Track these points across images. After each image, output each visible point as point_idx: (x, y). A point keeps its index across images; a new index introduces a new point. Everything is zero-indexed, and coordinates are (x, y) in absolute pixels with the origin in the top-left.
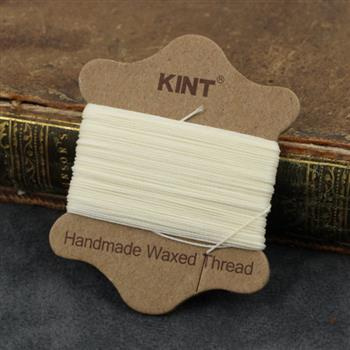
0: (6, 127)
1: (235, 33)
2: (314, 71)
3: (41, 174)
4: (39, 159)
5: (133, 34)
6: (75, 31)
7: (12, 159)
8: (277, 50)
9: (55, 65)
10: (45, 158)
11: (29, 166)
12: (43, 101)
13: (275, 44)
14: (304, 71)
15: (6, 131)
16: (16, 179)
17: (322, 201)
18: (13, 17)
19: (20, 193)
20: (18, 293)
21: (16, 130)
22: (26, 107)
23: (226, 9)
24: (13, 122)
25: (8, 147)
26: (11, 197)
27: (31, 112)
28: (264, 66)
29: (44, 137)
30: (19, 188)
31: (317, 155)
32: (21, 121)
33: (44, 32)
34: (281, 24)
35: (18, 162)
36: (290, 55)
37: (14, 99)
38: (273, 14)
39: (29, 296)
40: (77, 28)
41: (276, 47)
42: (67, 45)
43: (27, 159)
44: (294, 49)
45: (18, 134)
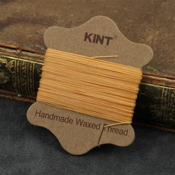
0: (14, 62)
1: (130, 21)
2: (168, 42)
3: (30, 86)
4: (29, 79)
5: (79, 19)
6: (50, 16)
7: (16, 78)
8: (150, 30)
9: (39, 33)
10: (32, 79)
11: (24, 82)
12: (33, 50)
13: (149, 27)
14: (163, 41)
15: (14, 64)
16: (17, 88)
17: (169, 107)
18: (20, 8)
19: (19, 95)
20: (15, 145)
21: (18, 64)
22: (24, 53)
23: (126, 9)
24: (17, 60)
25: (14, 72)
26: (15, 97)
27: (26, 55)
28: (143, 38)
29: (32, 69)
30: (19, 93)
31: (168, 84)
32: (21, 60)
33: (35, 16)
34: (153, 18)
35: (19, 80)
36: (156, 33)
37: (18, 49)
38: (148, 12)
39: (21, 147)
40: (51, 15)
41: (150, 29)
42: (46, 23)
43: (23, 79)
44: (158, 30)
45: (19, 66)
